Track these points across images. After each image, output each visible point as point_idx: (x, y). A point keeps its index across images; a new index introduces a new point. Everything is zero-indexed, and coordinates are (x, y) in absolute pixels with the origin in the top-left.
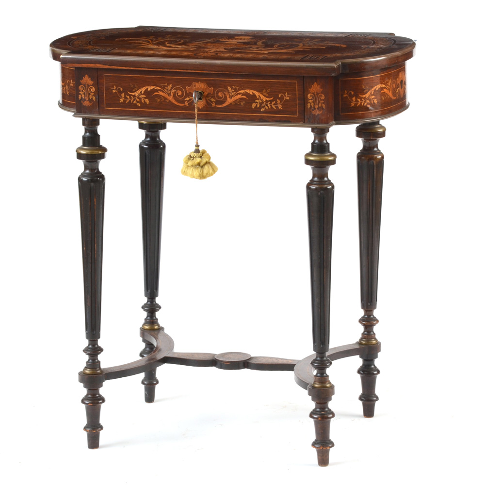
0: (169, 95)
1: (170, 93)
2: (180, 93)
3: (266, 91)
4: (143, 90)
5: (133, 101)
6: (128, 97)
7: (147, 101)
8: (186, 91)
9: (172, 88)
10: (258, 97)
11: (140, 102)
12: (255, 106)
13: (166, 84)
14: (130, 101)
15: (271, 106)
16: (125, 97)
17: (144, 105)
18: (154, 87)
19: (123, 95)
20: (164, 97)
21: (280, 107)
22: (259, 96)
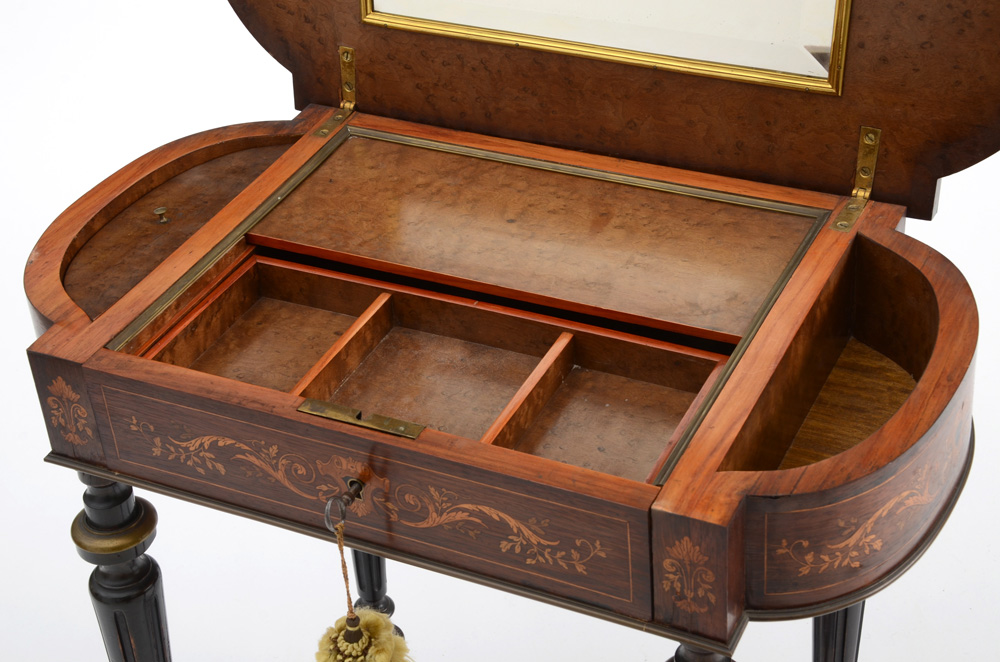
0: (275, 468)
1: (277, 463)
2: (302, 471)
3: (538, 522)
4: (207, 441)
5: (186, 460)
6: (172, 449)
7: (220, 467)
8: (316, 469)
9: (279, 455)
10: (515, 530)
11: (203, 465)
12: (509, 547)
13: (263, 443)
14: (178, 458)
15: (554, 560)
16: (163, 447)
17: (214, 475)
18: (234, 442)
19: (157, 441)
20: (262, 470)
21: (580, 569)
22: (519, 529)
